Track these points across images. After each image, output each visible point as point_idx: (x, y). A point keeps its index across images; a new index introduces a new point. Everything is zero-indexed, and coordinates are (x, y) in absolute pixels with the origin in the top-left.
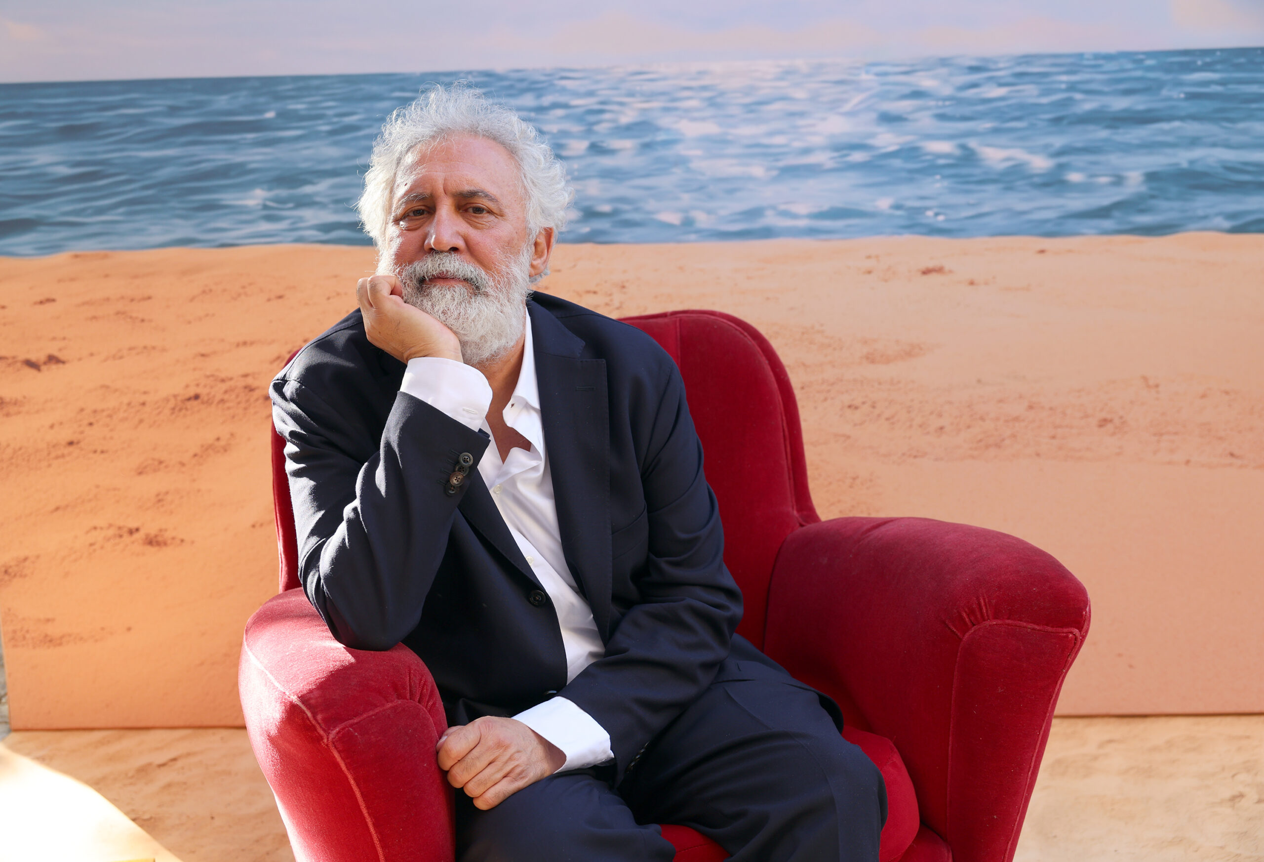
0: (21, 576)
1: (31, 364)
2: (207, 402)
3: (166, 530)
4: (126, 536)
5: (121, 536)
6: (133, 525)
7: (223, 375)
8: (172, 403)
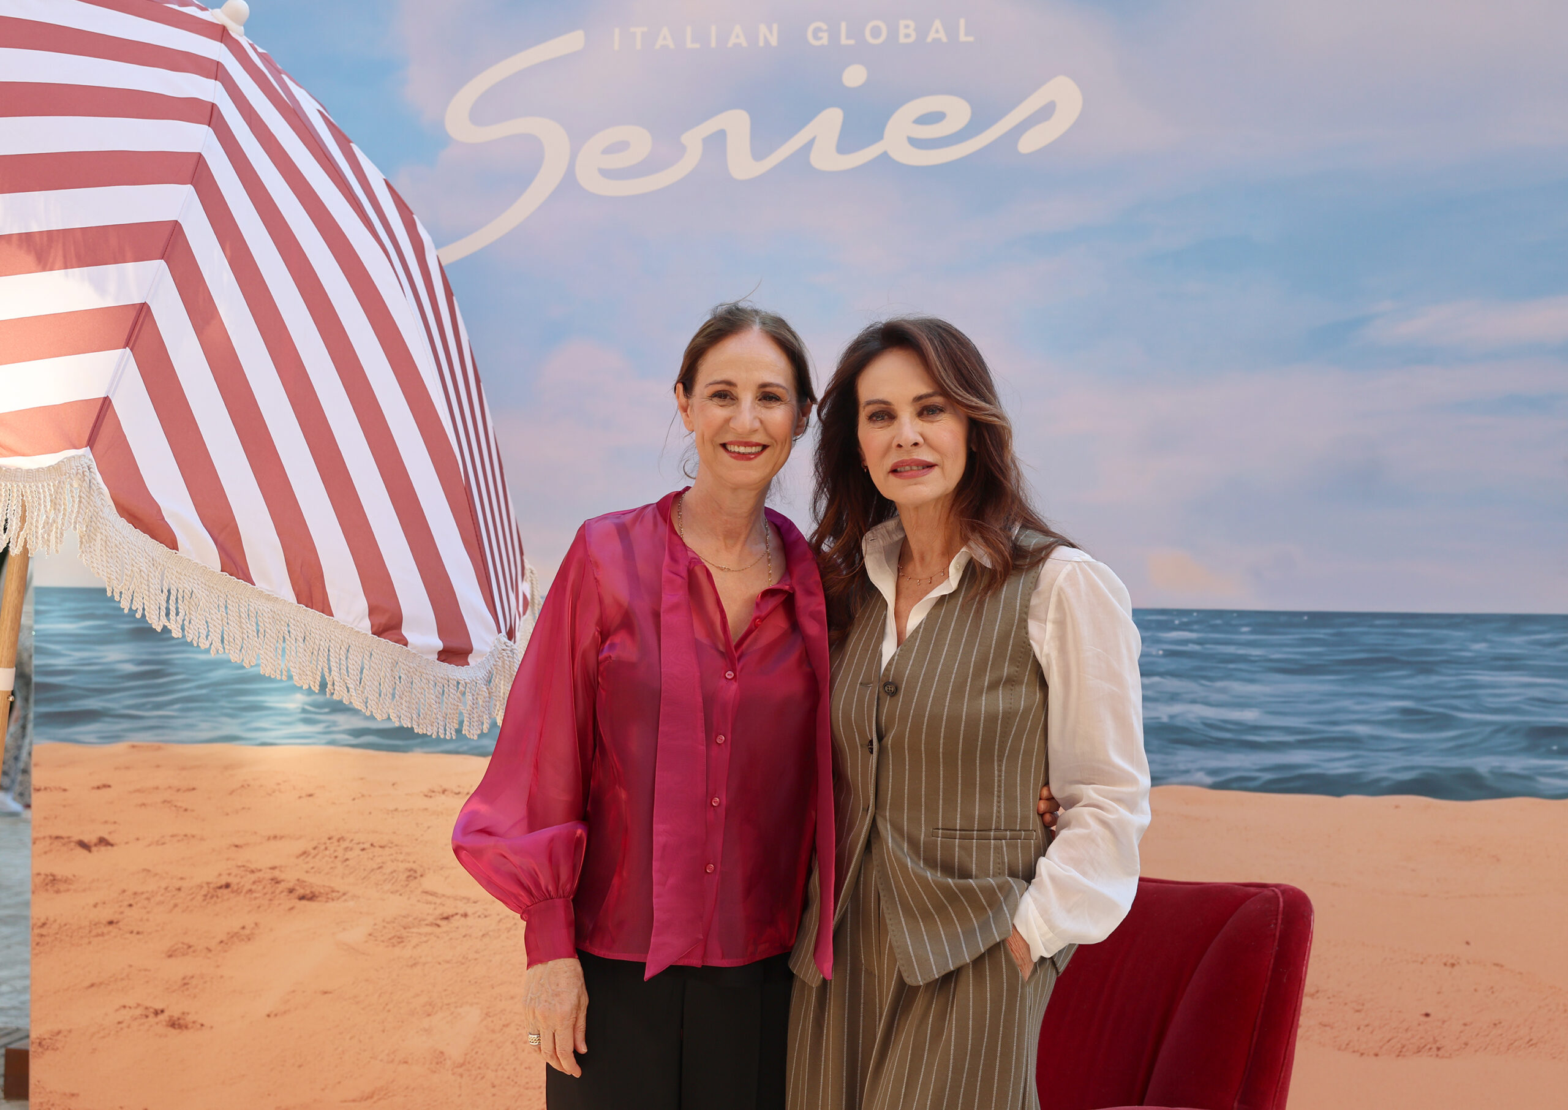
0: (53, 1049)
1: (84, 845)
2: (237, 891)
3: (188, 1014)
4: (152, 1015)
5: (147, 1017)
6: (159, 1006)
7: (253, 867)
8: (204, 892)
